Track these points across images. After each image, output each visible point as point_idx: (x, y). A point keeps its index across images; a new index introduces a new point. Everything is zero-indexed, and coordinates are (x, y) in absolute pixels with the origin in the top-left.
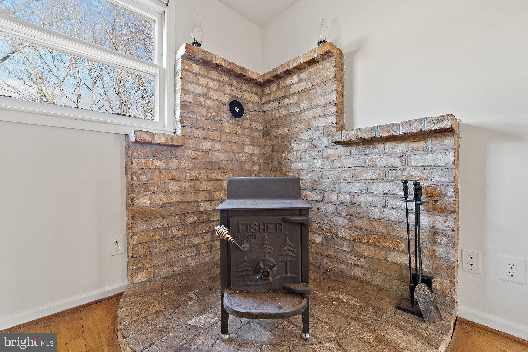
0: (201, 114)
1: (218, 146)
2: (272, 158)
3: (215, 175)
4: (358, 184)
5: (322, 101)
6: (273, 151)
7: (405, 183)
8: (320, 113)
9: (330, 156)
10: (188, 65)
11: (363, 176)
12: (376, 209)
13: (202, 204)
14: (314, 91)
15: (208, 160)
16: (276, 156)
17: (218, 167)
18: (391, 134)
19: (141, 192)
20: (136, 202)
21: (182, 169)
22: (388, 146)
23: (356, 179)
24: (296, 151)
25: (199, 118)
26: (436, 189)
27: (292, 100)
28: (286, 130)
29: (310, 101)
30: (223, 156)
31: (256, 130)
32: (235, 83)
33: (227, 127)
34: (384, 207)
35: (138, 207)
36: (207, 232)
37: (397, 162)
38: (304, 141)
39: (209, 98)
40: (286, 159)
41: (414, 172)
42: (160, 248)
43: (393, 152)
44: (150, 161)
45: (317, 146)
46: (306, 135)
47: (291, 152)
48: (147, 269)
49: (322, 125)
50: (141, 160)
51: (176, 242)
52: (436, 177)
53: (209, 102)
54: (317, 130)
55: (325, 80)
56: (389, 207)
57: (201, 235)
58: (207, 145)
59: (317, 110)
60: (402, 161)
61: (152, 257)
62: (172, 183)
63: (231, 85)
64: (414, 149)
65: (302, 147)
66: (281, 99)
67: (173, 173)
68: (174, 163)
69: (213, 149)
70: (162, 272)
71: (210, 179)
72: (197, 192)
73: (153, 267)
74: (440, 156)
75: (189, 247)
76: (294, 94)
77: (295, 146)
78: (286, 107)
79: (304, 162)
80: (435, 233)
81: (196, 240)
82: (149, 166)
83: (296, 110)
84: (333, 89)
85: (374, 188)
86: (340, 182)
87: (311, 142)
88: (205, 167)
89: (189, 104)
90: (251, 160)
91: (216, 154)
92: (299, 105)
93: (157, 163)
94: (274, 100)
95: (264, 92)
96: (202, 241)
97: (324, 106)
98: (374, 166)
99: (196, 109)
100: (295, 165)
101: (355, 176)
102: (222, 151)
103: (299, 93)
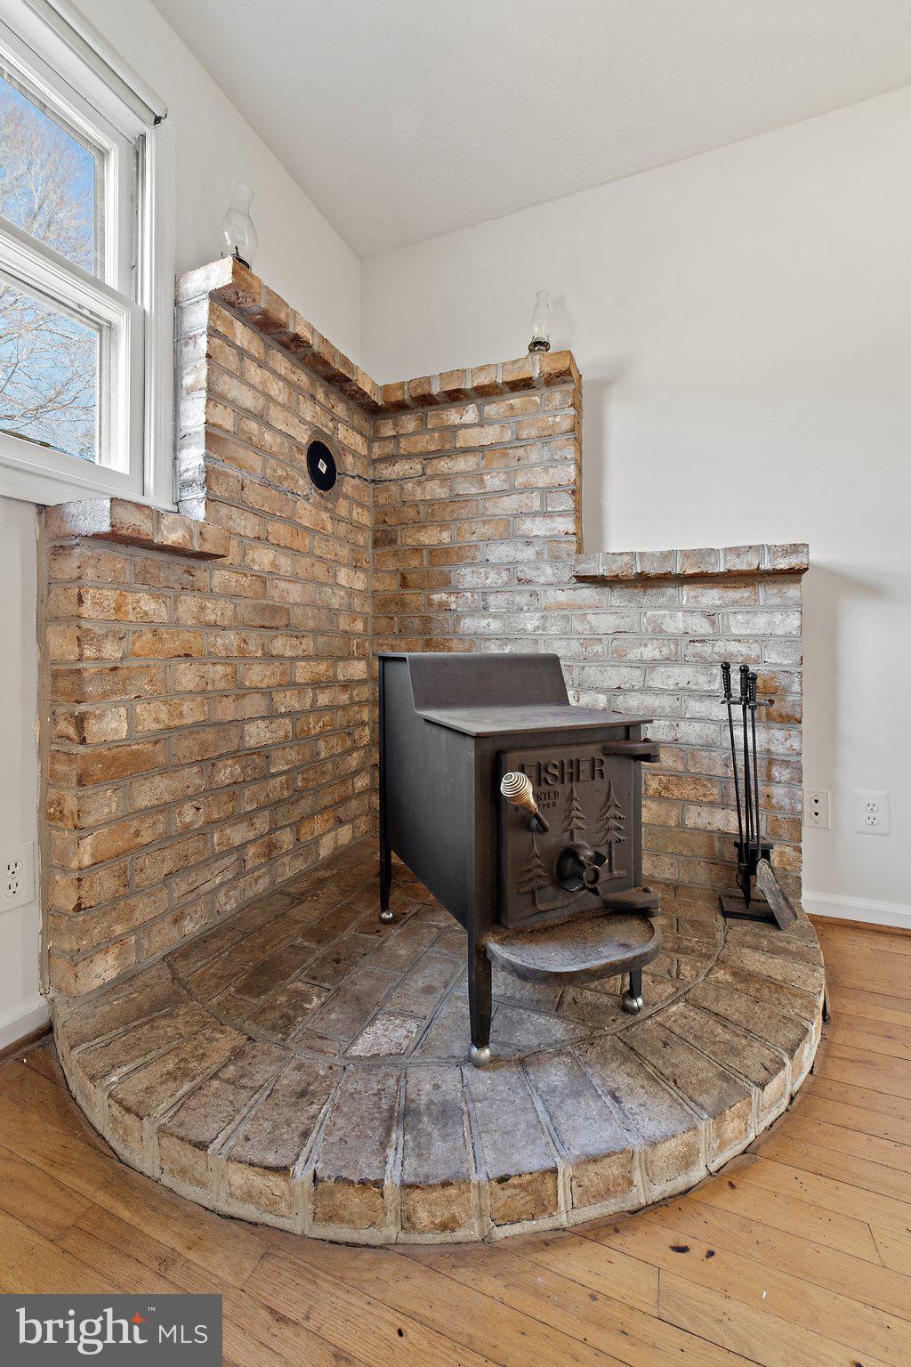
0: (251, 470)
1: (285, 564)
2: (402, 604)
3: (281, 645)
4: (624, 671)
5: (542, 480)
6: (404, 583)
7: (726, 668)
8: (536, 506)
9: (560, 607)
10: (224, 319)
11: (635, 654)
12: (662, 722)
13: (251, 729)
14: (521, 452)
15: (265, 602)
16: (414, 598)
17: (285, 621)
18: (703, 569)
19: (105, 695)
20: (92, 727)
21: (208, 625)
22: (686, 594)
23: (619, 658)
24: (472, 590)
25: (248, 479)
26: (772, 678)
27: (463, 464)
28: (445, 537)
29: (511, 475)
30: (295, 593)
31: (359, 527)
32: (320, 396)
33: (307, 512)
34: (677, 717)
35: (97, 745)
36: (260, 809)
37: (701, 627)
38: (494, 566)
39: (269, 426)
40: (444, 607)
41: (734, 647)
42: (154, 867)
43: (695, 605)
44: (130, 598)
45: (529, 582)
46: (499, 552)
47: (458, 592)
48: (120, 941)
49: (541, 533)
50: (105, 592)
51: (193, 844)
52: (773, 657)
53: (268, 437)
54: (528, 543)
55: (550, 433)
56: (687, 716)
57: (249, 817)
58: (263, 558)
59: (527, 498)
60: (713, 624)
61: (132, 901)
62: (183, 666)
63: (313, 398)
64: (735, 602)
65: (488, 581)
66: (428, 456)
67: (186, 636)
68: (189, 604)
69: (274, 573)
70: (157, 940)
71: (269, 657)
72: (240, 691)
73: (134, 931)
74: (778, 617)
75: (221, 855)
76: (467, 451)
77: (468, 577)
78: (445, 478)
79: (494, 617)
80: (771, 762)
81: (238, 834)
82: (126, 613)
83: (474, 490)
84: (569, 457)
85: (658, 679)
86: (583, 664)
87: (512, 570)
88: (258, 622)
89: (226, 436)
90: (350, 605)
91: (283, 585)
92: (482, 481)
93: (148, 604)
94: (409, 457)
95: (376, 431)
96: (251, 835)
97: (547, 491)
98: (658, 632)
99: (242, 453)
100: (468, 624)
101: (617, 651)
102: (294, 578)
103: (480, 449)
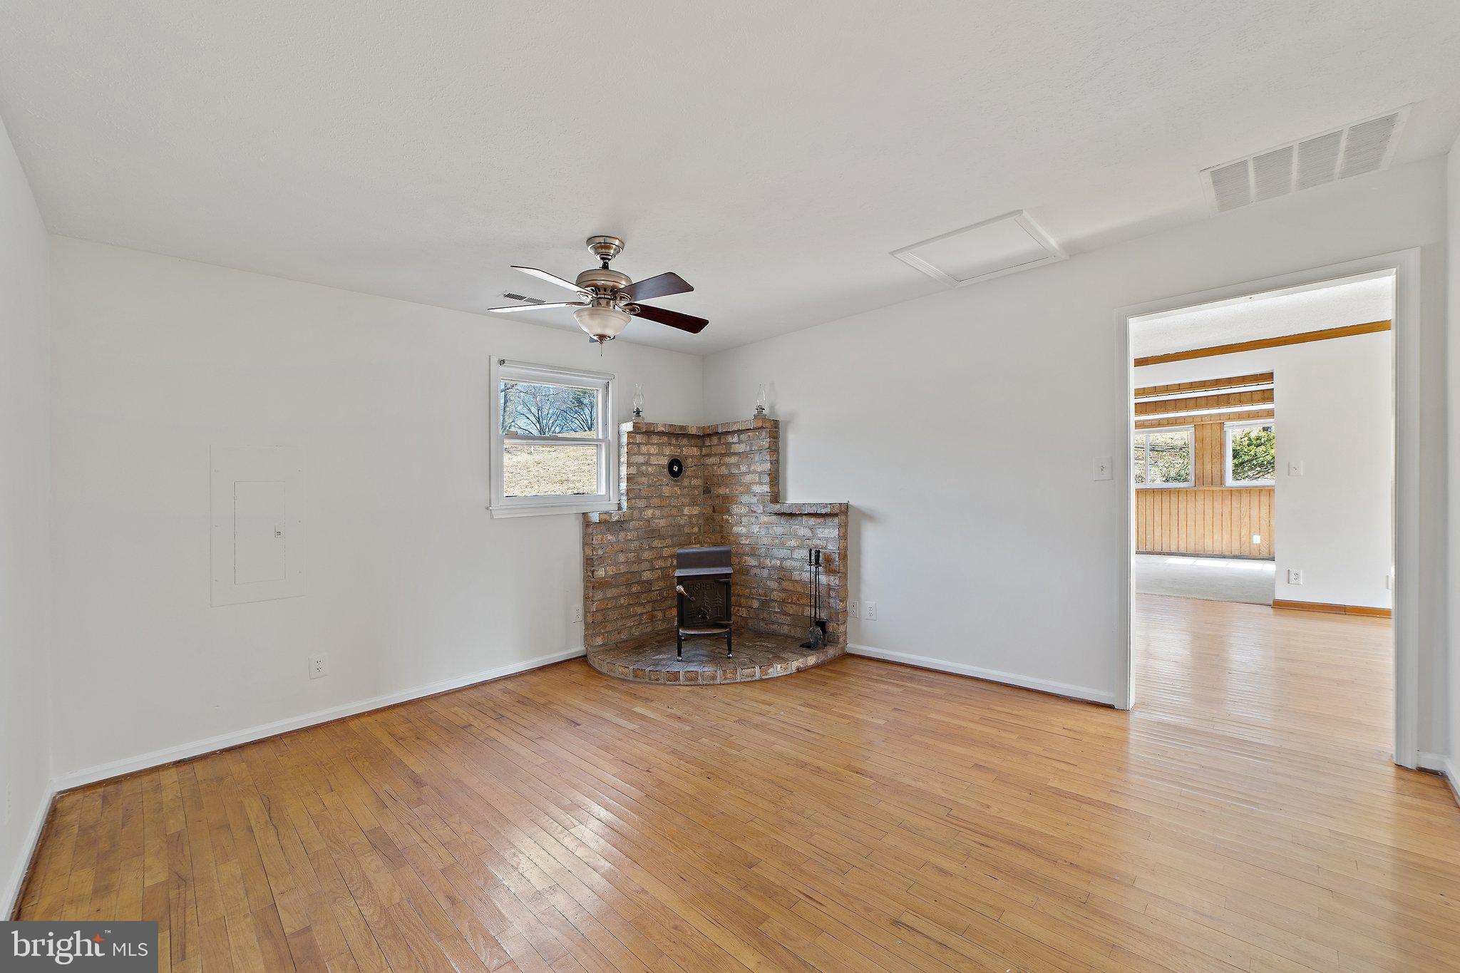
2: (713, 519)
4: (785, 551)
5: (758, 468)
6: (714, 511)
7: (811, 551)
8: (757, 479)
9: (766, 524)
11: (789, 543)
12: (797, 572)
14: (752, 455)
16: (717, 517)
22: (804, 519)
23: (783, 546)
24: (736, 515)
26: (827, 554)
27: (733, 460)
28: (727, 491)
29: (749, 466)
31: (695, 487)
33: (667, 490)
34: (801, 570)
36: (648, 602)
37: (809, 533)
38: (743, 505)
40: (727, 521)
41: (815, 542)
43: (807, 524)
45: (755, 511)
46: (745, 499)
47: (731, 515)
49: (759, 492)
54: (755, 496)
55: (761, 449)
56: (805, 570)
57: (644, 605)
59: (754, 476)
60: (812, 532)
63: (671, 445)
65: (742, 511)
66: (722, 455)
75: (633, 616)
76: (735, 454)
77: (736, 509)
78: (727, 465)
79: (744, 526)
81: (639, 610)
83: (736, 471)
84: (769, 458)
85: (795, 554)
86: (772, 548)
87: (749, 506)
90: (690, 522)
92: (739, 467)
94: (715, 455)
95: (703, 443)
96: (645, 611)
97: (760, 473)
98: (795, 535)
100: (736, 529)
101: (783, 543)
103: (739, 453)
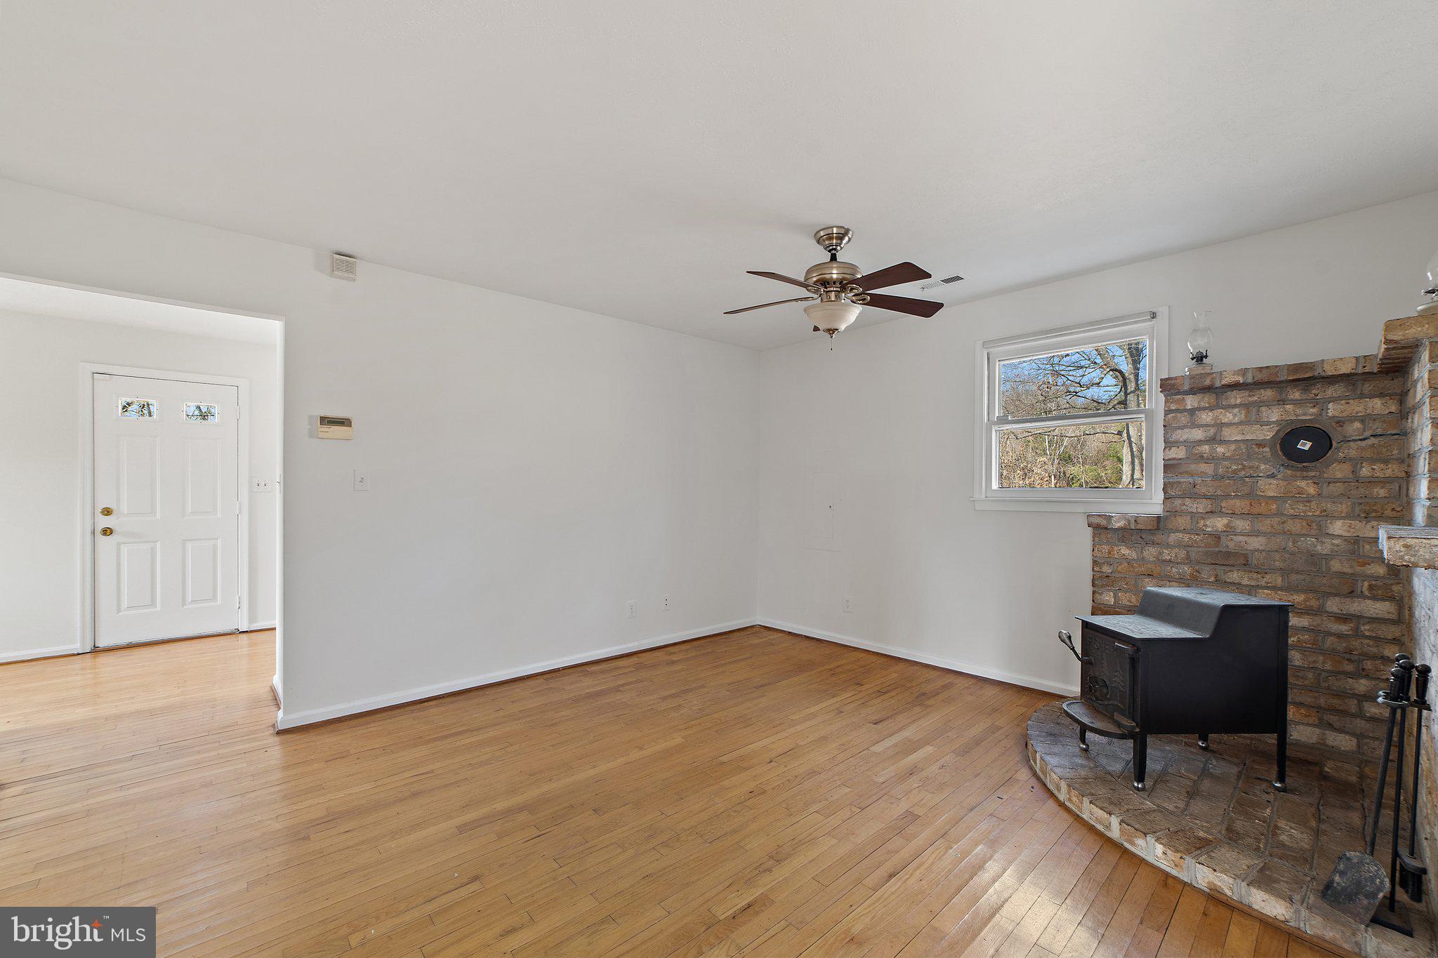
0: (1203, 474)
1: (1242, 524)
3: (1235, 576)
10: (1177, 402)
15: (1217, 549)
17: (1242, 561)
19: (1103, 586)
20: (1097, 597)
21: (1165, 561)
25: (1198, 480)
30: (1256, 543)
31: (1377, 482)
32: (1295, 394)
33: (1271, 488)
35: (1100, 604)
39: (1222, 442)
44: (1115, 549)
50: (1103, 546)
53: (1220, 450)
58: (1219, 523)
62: (1147, 580)
63: (1283, 401)
67: (1149, 566)
68: (1150, 552)
69: (1230, 531)
71: (1222, 583)
82: (1114, 554)
88: (1209, 561)
89: (1179, 462)
91: (1240, 538)
93: (1125, 551)
99: (1193, 467)
102: (1254, 533)
